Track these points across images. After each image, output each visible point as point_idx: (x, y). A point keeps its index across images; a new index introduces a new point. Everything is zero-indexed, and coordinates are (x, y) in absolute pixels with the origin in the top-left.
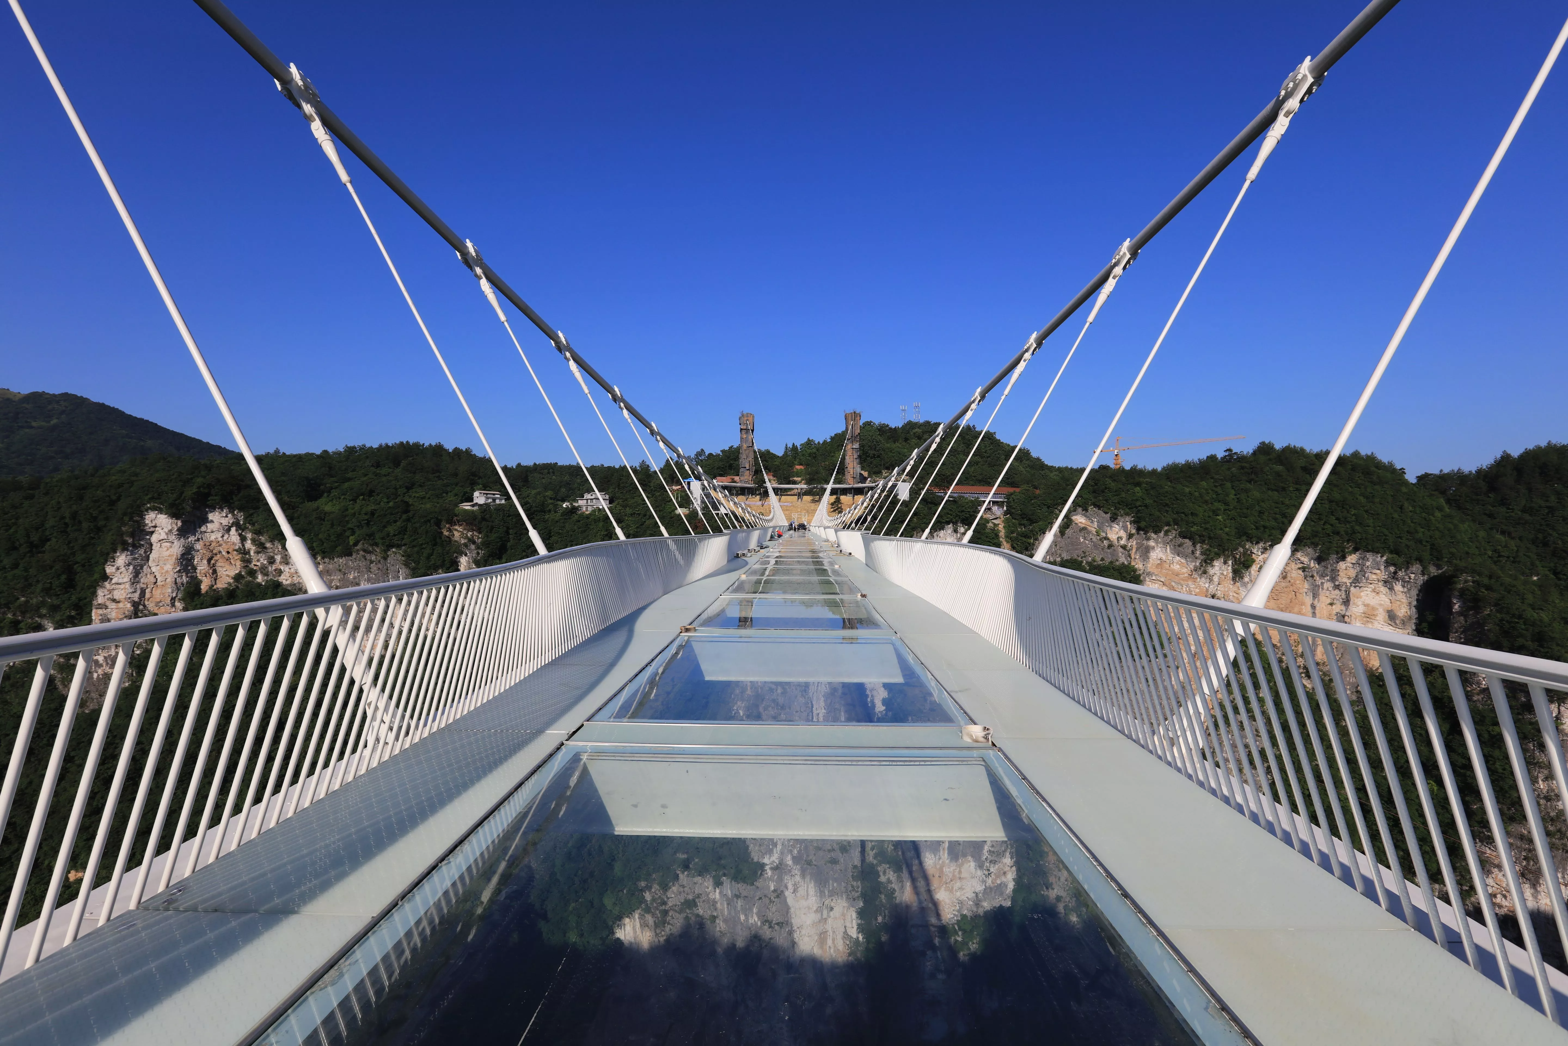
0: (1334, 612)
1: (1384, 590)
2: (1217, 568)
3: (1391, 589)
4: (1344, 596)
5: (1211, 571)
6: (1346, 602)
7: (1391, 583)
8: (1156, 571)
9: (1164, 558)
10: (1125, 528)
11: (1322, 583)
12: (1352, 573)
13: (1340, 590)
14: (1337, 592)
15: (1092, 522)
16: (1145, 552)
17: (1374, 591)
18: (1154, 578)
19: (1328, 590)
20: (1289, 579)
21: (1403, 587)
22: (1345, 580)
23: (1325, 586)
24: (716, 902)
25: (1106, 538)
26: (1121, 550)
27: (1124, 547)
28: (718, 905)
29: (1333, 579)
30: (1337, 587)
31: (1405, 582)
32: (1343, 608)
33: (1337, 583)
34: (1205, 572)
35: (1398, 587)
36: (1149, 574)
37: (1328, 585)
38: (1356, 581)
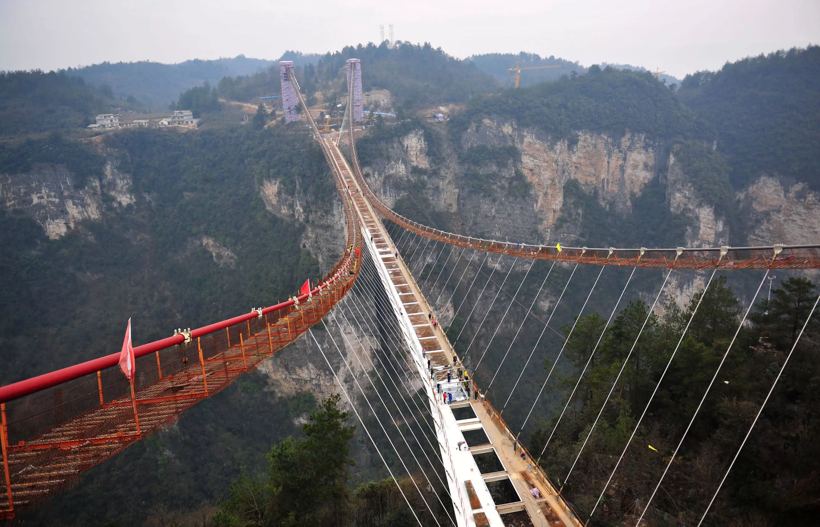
0: (619, 164)
1: (643, 151)
2: (559, 146)
3: (647, 151)
4: (623, 156)
5: (556, 147)
6: (625, 159)
7: (647, 148)
8: (527, 149)
9: (531, 141)
10: (511, 125)
11: (614, 150)
12: (628, 144)
13: (622, 153)
14: (621, 154)
15: (494, 122)
16: (522, 138)
17: (638, 152)
18: (526, 153)
19: (616, 153)
20: (597, 148)
21: (653, 149)
22: (624, 148)
23: (615, 151)
24: (305, 341)
25: (502, 131)
26: (509, 137)
27: (511, 136)
28: (307, 342)
29: (619, 147)
30: (620, 151)
31: (654, 147)
32: (623, 162)
33: (620, 149)
34: (552, 148)
35: (650, 150)
36: (524, 150)
37: (616, 150)
38: (630, 149)
